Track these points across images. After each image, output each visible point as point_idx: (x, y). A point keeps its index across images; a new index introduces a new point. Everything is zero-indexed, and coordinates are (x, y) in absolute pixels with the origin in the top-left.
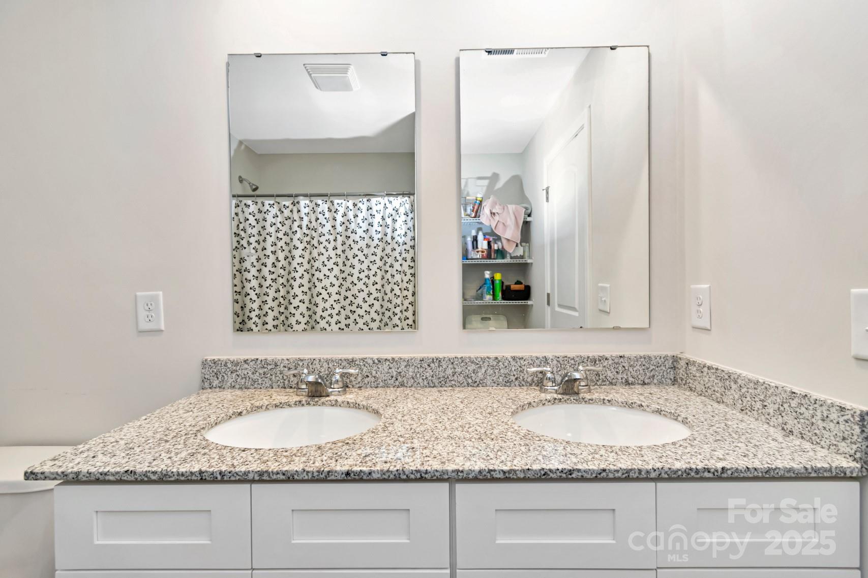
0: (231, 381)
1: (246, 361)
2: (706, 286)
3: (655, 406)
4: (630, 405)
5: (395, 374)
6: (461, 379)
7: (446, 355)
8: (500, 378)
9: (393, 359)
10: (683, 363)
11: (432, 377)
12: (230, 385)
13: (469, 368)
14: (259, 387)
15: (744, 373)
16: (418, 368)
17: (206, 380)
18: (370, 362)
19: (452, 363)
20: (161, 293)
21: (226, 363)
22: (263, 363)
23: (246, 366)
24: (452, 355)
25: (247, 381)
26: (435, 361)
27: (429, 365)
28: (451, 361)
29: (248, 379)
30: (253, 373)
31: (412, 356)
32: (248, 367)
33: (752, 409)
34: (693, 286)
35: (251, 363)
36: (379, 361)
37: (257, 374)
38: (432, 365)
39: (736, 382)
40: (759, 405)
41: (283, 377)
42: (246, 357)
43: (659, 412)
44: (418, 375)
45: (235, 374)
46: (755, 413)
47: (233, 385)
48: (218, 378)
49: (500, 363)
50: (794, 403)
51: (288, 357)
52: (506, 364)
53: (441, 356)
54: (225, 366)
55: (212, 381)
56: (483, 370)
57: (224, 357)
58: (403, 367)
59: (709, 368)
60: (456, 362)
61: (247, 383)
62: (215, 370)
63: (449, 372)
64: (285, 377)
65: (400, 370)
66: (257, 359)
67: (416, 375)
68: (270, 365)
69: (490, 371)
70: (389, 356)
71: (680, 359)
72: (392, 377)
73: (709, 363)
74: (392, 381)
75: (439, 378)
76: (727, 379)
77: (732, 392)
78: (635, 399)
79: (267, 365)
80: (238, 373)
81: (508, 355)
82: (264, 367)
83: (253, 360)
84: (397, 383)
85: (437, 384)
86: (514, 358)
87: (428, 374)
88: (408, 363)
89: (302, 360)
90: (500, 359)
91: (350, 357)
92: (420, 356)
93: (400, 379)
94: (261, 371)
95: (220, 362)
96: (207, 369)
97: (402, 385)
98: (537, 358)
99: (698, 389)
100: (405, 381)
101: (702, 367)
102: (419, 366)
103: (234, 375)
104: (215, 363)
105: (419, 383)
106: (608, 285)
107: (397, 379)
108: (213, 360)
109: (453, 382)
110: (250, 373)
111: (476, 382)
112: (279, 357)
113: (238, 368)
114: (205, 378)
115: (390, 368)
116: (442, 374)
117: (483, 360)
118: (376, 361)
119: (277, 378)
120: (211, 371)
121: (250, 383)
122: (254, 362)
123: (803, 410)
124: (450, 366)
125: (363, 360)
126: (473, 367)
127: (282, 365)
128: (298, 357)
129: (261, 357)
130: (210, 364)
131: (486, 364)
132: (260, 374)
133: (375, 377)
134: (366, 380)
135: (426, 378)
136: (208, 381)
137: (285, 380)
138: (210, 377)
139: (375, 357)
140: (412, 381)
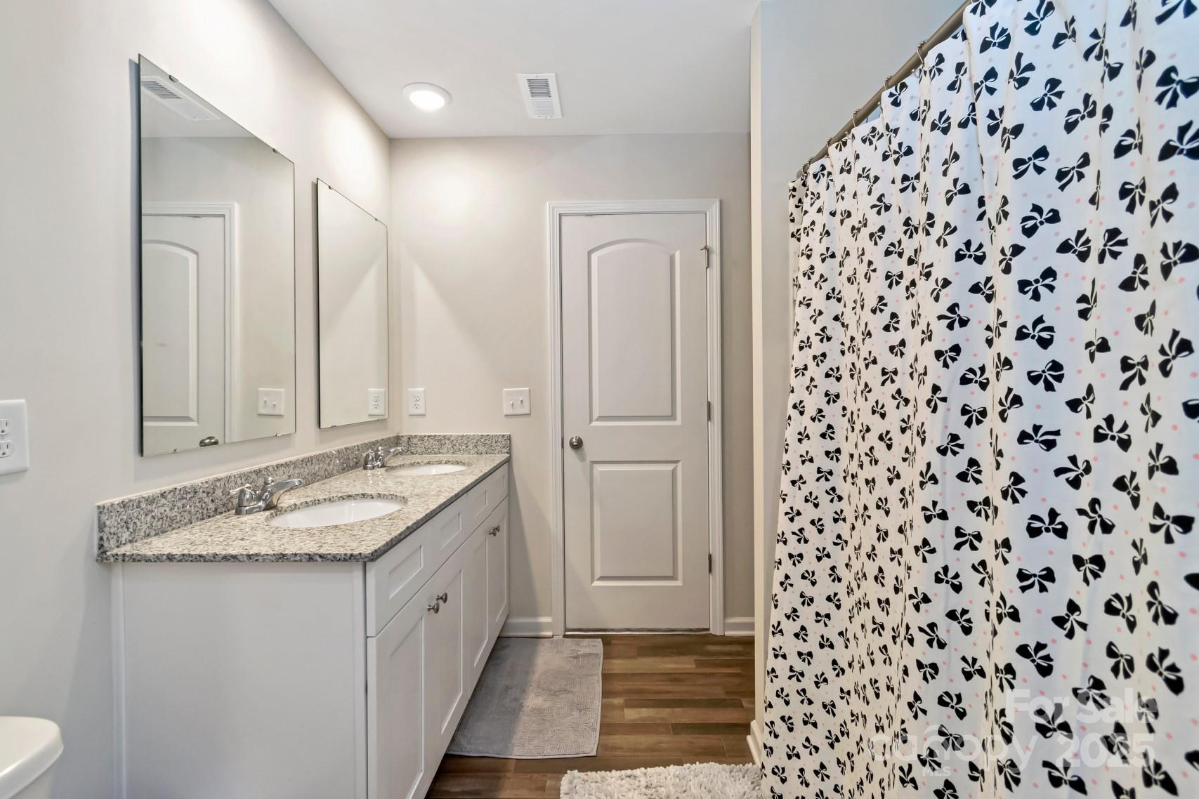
0: (144, 527)
1: (163, 495)
2: (423, 389)
4: (413, 465)
6: (322, 473)
7: (314, 453)
8: (340, 467)
10: (405, 439)
11: (308, 475)
12: (143, 534)
14: (178, 525)
15: (453, 434)
17: (112, 536)
18: (272, 469)
20: (24, 402)
21: (139, 502)
22: (182, 492)
23: (163, 501)
24: (317, 453)
25: (164, 522)
26: (309, 459)
27: (306, 465)
28: (318, 458)
29: (165, 519)
30: (171, 509)
31: (297, 457)
32: (166, 502)
33: (460, 450)
34: (410, 389)
35: (169, 496)
36: (277, 468)
37: (176, 509)
38: (308, 464)
39: (449, 439)
40: (464, 447)
41: (202, 506)
42: (163, 489)
43: (429, 463)
45: (150, 516)
46: (462, 452)
47: (147, 533)
48: (128, 528)
50: (482, 440)
51: (207, 479)
52: (342, 455)
53: (312, 454)
54: (137, 507)
55: (120, 535)
56: (333, 462)
58: (292, 470)
59: (429, 436)
60: (320, 458)
61: (164, 526)
62: (125, 517)
63: (317, 468)
64: (204, 505)
65: (290, 473)
66: (176, 489)
67: (299, 476)
68: (189, 493)
69: (336, 462)
70: (283, 461)
71: (402, 437)
73: (427, 434)
75: (312, 475)
76: (441, 440)
77: (447, 445)
79: (186, 494)
80: (153, 514)
81: (343, 447)
82: (183, 498)
83: (172, 491)
85: (310, 481)
86: (345, 449)
87: (306, 473)
88: (295, 465)
89: (219, 480)
90: (339, 451)
91: (256, 467)
92: (300, 457)
94: (180, 504)
95: (131, 504)
96: (114, 517)
98: (354, 447)
99: (419, 451)
101: (422, 438)
102: (301, 467)
103: (149, 518)
104: (124, 506)
108: (122, 502)
109: (319, 477)
110: (168, 510)
111: (329, 474)
112: (199, 481)
113: (154, 506)
114: (110, 533)
115: (284, 473)
116: (313, 471)
117: (332, 453)
118: (275, 468)
119: (197, 509)
120: (119, 520)
121: (167, 523)
122: (172, 493)
123: (487, 441)
124: (317, 462)
125: (267, 468)
126: (328, 460)
127: (201, 491)
128: (215, 477)
129: (179, 486)
130: (119, 509)
132: (178, 508)
135: (305, 477)
136: (115, 537)
137: (203, 509)
138: (118, 529)
139: (274, 463)
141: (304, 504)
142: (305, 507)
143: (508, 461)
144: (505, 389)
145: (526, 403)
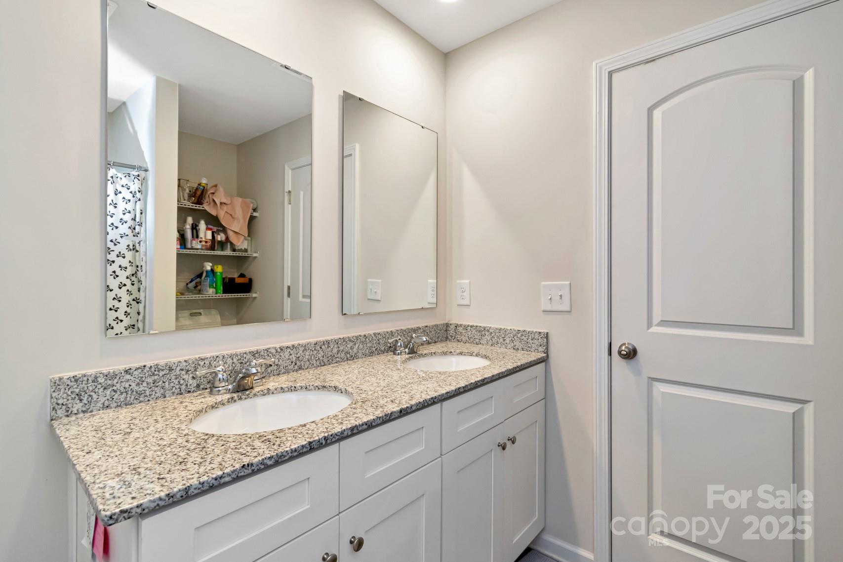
0: (102, 399)
1: (126, 372)
2: (467, 281)
3: (458, 351)
4: (445, 354)
5: (294, 358)
6: (343, 355)
7: (332, 337)
8: (367, 350)
9: (293, 346)
10: (453, 327)
11: (323, 357)
12: (102, 406)
13: (348, 346)
14: (147, 399)
15: (493, 326)
16: (313, 351)
17: (60, 406)
18: (273, 351)
19: (337, 343)
21: (96, 378)
22: (153, 370)
23: (128, 377)
24: (336, 337)
25: (129, 396)
26: (325, 343)
27: (321, 348)
28: (336, 342)
29: (130, 392)
30: (138, 384)
31: (308, 341)
32: (132, 378)
33: (498, 343)
34: (458, 281)
35: (136, 373)
36: (282, 350)
37: (145, 384)
38: (323, 347)
39: (488, 331)
40: (501, 340)
41: (179, 382)
42: (127, 367)
44: (313, 358)
45: (110, 390)
46: (499, 345)
47: (106, 405)
48: (81, 400)
49: (367, 339)
50: (519, 335)
51: (186, 358)
52: (370, 339)
53: (329, 338)
54: (93, 381)
55: (70, 406)
56: (357, 345)
57: (91, 371)
58: (301, 352)
59: (471, 327)
60: (340, 342)
61: (128, 399)
62: (77, 391)
63: (335, 350)
64: (182, 382)
65: (299, 355)
66: (145, 366)
67: (311, 357)
68: (162, 370)
69: (361, 346)
70: (290, 344)
71: (451, 324)
72: (292, 362)
73: (471, 324)
74: (292, 366)
75: (328, 357)
76: (482, 331)
77: (486, 337)
78: (445, 350)
79: (158, 371)
80: (115, 388)
81: (372, 332)
82: (154, 374)
83: (138, 368)
84: (296, 367)
85: (326, 363)
86: (375, 334)
87: (320, 355)
88: (305, 347)
89: (202, 360)
90: (367, 336)
91: (254, 349)
92: (314, 340)
93: (298, 364)
94: (150, 380)
95: (85, 379)
96: (62, 390)
97: (300, 368)
99: (464, 340)
100: (303, 365)
101: (466, 328)
102: (313, 349)
103: (108, 392)
104: (76, 381)
105: (313, 364)
106: (380, 281)
107: (296, 364)
108: (73, 377)
109: (337, 359)
110: (134, 385)
111: (352, 356)
112: (176, 360)
113: (116, 381)
114: (58, 404)
115: (290, 355)
116: (330, 353)
117: (357, 338)
118: (279, 350)
119: (172, 385)
120: (69, 393)
121: (133, 397)
122: (140, 371)
123: (523, 337)
124: (336, 346)
125: (267, 350)
126: (351, 344)
127: (178, 368)
128: (197, 356)
129: (149, 364)
130: (69, 383)
131: (359, 341)
132: (148, 384)
133: (277, 365)
134: (269, 370)
135: (319, 359)
136: (64, 407)
137: (181, 385)
138: (68, 400)
139: (278, 346)
140: (308, 363)
141: (279, 390)
142: (280, 392)
143: (544, 360)
144: (543, 283)
145: (566, 298)
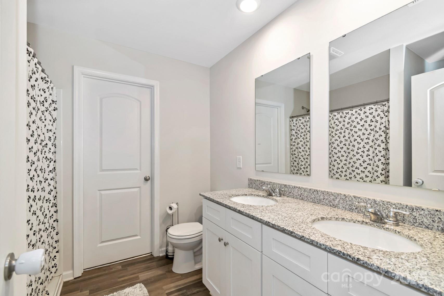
0: (254, 186)
1: (257, 180)
5: (300, 194)
6: (327, 202)
7: (320, 189)
8: (347, 206)
9: (299, 187)
11: (314, 198)
12: (254, 188)
13: (331, 197)
14: (260, 189)
16: (309, 193)
18: (291, 187)
19: (323, 194)
20: (241, 157)
24: (323, 190)
26: (316, 191)
27: (313, 193)
28: (323, 192)
31: (307, 187)
36: (295, 187)
37: (260, 185)
38: (314, 193)
42: (258, 179)
44: (309, 196)
49: (347, 198)
51: (268, 181)
52: (350, 199)
53: (318, 189)
54: (253, 181)
56: (338, 200)
57: (253, 178)
58: (303, 191)
60: (325, 194)
61: (258, 188)
63: (322, 197)
65: (302, 192)
67: (308, 196)
69: (341, 201)
70: (298, 186)
72: (299, 195)
74: (299, 196)
75: (317, 199)
79: (262, 182)
81: (352, 195)
84: (301, 198)
85: (316, 202)
86: (355, 197)
87: (312, 196)
88: (305, 190)
89: (271, 183)
90: (346, 196)
91: (285, 184)
92: (309, 188)
93: (302, 196)
97: (302, 199)
98: (369, 199)
100: (304, 198)
102: (309, 192)
103: (255, 184)
105: (309, 200)
107: (301, 196)
109: (323, 203)
110: (258, 184)
111: (334, 205)
112: (266, 180)
113: (256, 182)
115: (298, 191)
116: (319, 198)
117: (338, 195)
118: (293, 187)
120: (250, 182)
122: (259, 181)
124: (322, 195)
125: (289, 185)
126: (332, 197)
127: (266, 183)
128: (270, 181)
129: (261, 180)
130: (250, 180)
131: (339, 197)
133: (293, 193)
134: (290, 194)
135: (312, 198)
138: (250, 184)
139: (293, 185)
140: (306, 198)
